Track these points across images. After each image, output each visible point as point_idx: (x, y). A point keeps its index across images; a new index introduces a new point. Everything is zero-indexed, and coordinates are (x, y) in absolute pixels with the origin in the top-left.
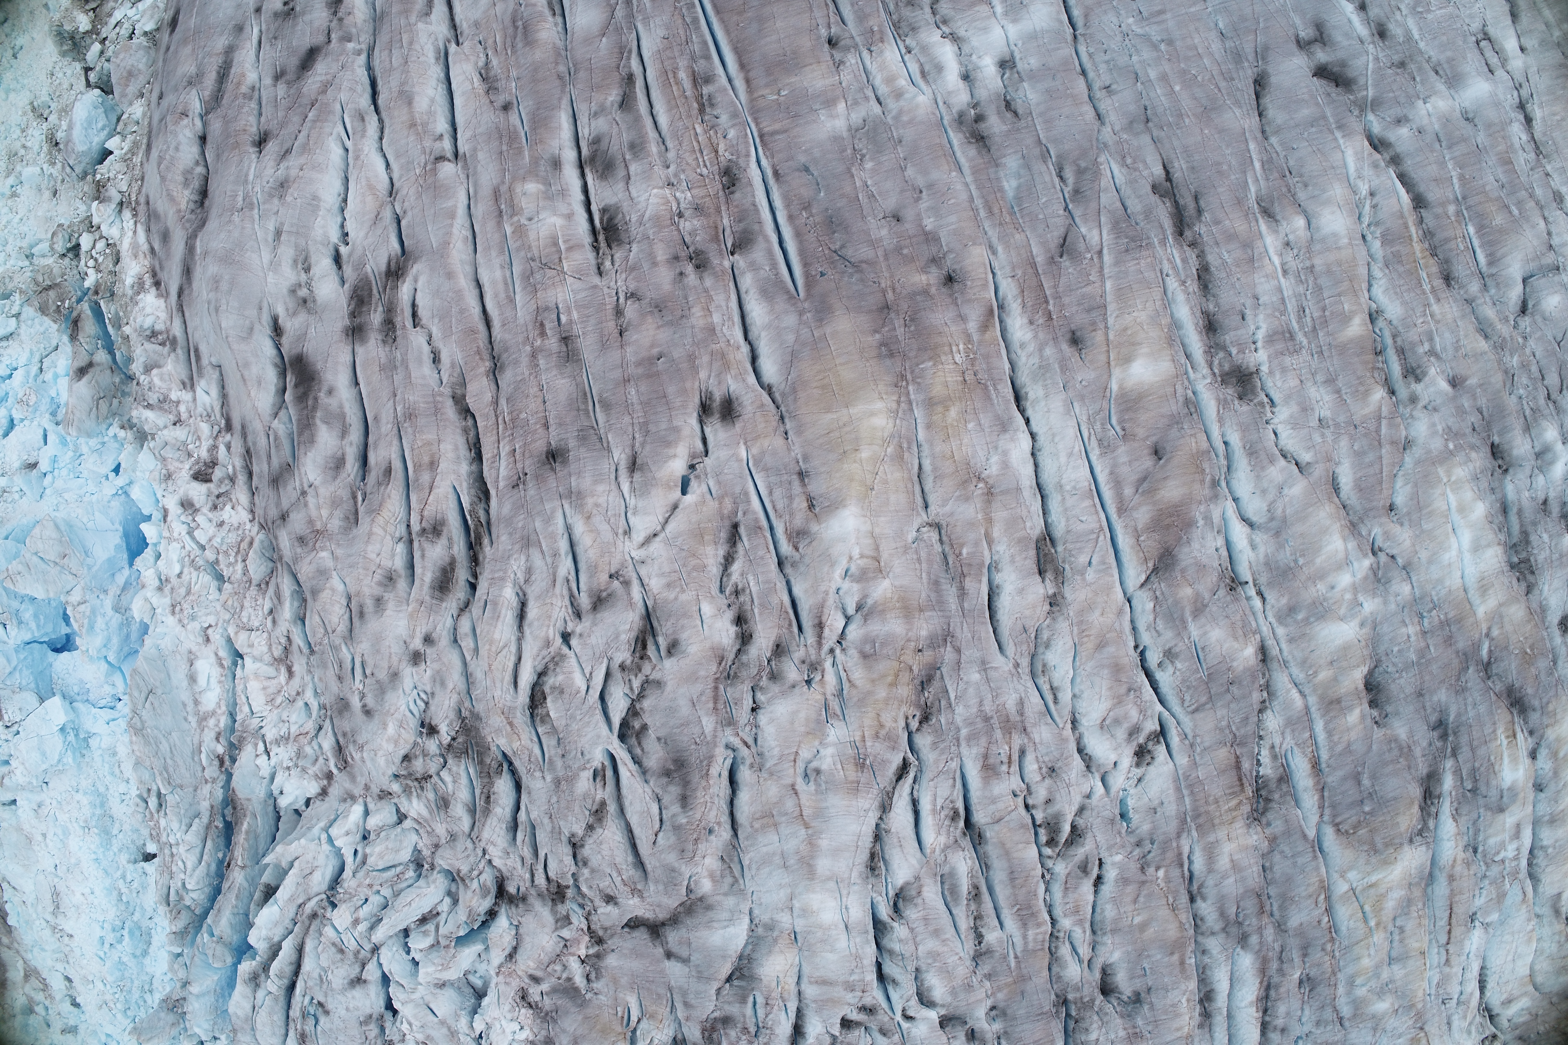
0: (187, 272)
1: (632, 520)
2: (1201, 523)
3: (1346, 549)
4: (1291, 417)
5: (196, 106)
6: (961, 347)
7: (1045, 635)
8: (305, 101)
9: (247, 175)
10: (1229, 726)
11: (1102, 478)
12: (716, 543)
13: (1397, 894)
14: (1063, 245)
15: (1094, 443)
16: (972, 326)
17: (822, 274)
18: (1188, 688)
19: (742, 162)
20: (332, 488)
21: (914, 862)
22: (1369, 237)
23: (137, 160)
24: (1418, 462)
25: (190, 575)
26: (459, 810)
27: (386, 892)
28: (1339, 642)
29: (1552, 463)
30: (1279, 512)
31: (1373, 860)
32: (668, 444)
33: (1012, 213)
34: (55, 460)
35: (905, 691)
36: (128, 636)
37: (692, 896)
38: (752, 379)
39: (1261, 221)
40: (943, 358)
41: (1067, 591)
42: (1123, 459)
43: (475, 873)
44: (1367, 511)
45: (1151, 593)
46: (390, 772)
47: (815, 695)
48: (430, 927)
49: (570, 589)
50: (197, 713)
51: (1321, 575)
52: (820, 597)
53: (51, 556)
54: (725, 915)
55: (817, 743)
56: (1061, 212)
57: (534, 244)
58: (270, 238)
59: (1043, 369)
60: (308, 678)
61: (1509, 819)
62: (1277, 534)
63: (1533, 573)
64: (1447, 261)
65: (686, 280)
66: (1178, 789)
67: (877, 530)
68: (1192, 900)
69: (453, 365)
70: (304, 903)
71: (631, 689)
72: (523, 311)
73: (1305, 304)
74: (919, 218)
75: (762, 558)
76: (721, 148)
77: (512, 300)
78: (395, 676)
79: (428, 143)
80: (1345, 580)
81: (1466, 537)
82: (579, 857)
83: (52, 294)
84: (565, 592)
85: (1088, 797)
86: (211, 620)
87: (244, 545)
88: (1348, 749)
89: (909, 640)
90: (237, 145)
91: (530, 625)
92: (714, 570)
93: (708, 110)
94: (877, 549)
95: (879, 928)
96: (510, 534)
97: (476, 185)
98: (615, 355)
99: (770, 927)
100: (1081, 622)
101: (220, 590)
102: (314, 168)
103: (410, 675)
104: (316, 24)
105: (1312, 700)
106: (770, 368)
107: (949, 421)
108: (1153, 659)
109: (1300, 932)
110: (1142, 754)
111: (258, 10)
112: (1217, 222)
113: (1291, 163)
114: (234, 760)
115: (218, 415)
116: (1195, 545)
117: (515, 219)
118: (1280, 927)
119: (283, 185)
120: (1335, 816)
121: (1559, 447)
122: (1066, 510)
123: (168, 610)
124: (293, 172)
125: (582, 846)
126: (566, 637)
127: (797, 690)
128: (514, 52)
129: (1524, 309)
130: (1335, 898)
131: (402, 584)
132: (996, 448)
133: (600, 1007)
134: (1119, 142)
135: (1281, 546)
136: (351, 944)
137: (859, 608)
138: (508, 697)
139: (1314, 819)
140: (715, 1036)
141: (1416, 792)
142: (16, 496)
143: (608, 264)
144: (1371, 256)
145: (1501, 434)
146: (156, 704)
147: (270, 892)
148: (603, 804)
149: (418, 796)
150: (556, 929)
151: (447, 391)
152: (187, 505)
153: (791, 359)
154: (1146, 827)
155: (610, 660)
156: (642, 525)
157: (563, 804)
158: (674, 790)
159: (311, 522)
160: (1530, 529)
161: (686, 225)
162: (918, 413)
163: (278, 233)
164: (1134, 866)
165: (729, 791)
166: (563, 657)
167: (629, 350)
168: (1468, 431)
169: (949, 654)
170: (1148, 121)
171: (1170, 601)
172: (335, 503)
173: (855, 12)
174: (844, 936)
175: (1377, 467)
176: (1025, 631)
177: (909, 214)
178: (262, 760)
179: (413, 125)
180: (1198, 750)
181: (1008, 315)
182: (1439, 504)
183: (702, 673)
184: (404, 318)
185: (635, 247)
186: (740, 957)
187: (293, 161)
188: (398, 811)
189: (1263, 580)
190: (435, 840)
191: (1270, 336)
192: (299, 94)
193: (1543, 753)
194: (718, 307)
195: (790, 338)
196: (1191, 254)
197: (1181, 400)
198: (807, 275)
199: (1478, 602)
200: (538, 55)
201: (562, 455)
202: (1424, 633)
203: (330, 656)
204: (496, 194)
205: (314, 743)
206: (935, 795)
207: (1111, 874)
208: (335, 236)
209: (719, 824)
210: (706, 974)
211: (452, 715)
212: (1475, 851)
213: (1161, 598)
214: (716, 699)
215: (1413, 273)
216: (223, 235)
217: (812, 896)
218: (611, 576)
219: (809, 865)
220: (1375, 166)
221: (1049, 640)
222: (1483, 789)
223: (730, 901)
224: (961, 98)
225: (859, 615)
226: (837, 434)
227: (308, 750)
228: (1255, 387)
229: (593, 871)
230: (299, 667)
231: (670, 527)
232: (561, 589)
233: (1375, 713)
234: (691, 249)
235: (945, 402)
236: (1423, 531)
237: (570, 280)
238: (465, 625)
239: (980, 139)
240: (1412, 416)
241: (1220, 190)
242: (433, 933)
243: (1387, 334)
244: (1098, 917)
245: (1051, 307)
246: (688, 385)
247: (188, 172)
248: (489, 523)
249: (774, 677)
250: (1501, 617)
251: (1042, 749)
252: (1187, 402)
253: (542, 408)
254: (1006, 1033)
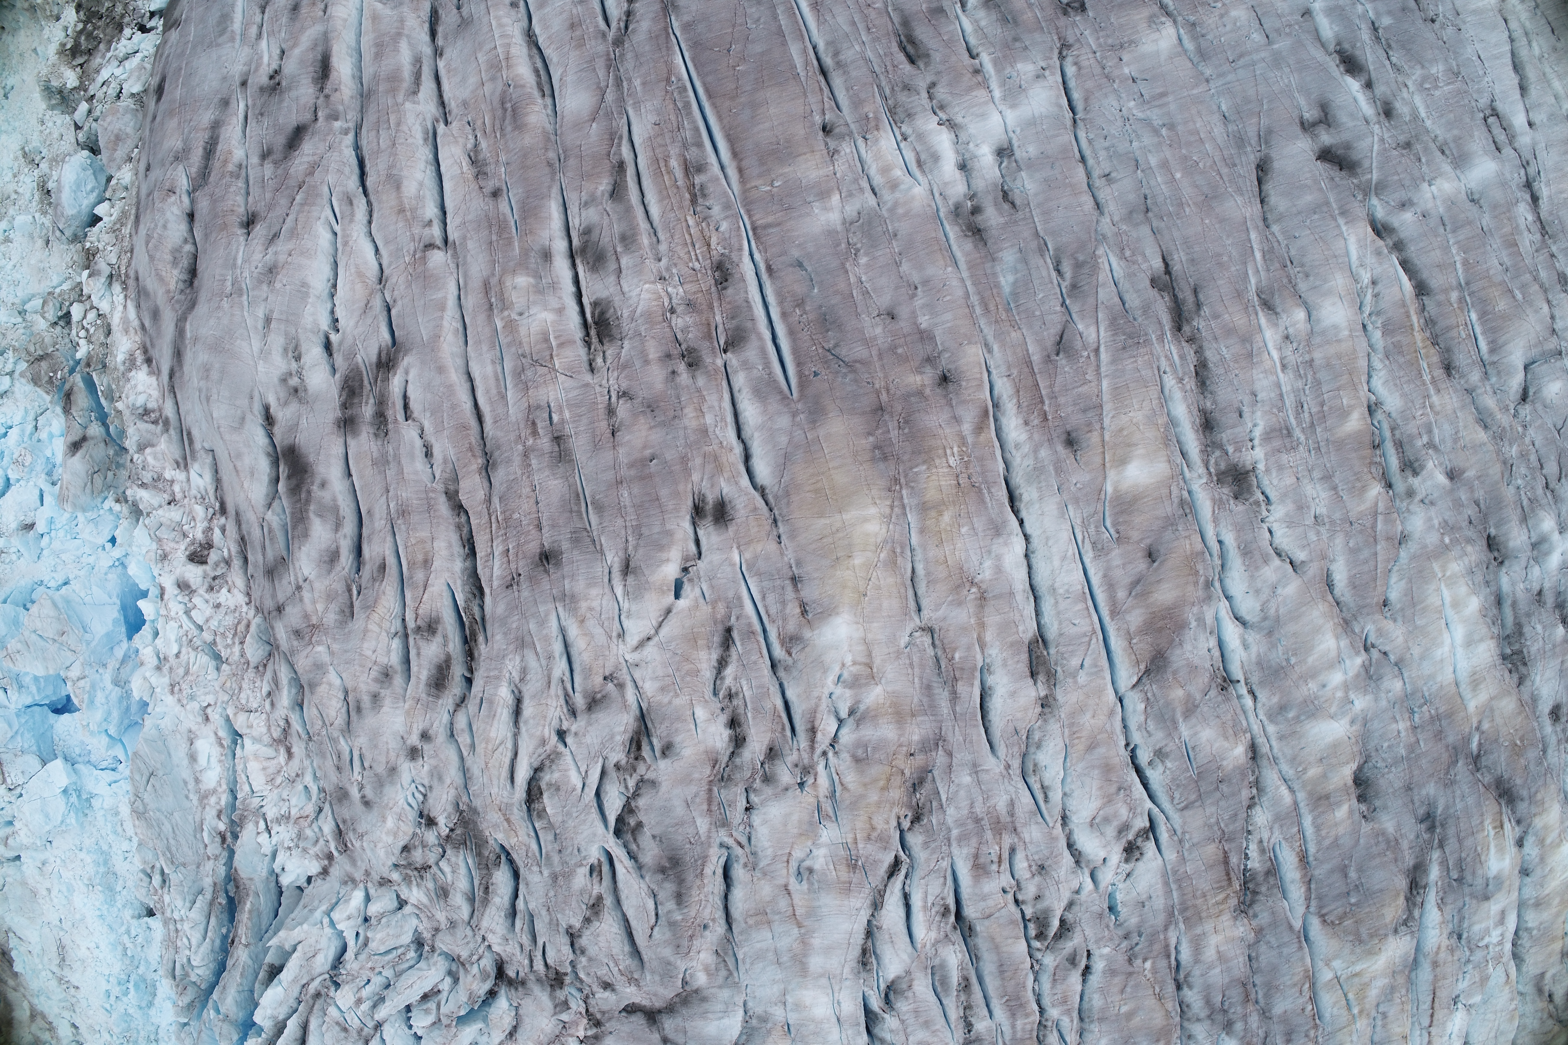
0: (178, 354)
1: (626, 623)
2: (1193, 624)
3: (1339, 647)
4: (1287, 515)
5: (183, 183)
6: (955, 449)
7: (1037, 736)
8: (292, 182)
9: (235, 259)
10: (1218, 823)
11: (1095, 580)
12: (709, 648)
13: (1381, 982)
14: (1059, 343)
15: (1088, 546)
16: (967, 428)
17: (816, 374)
18: (1178, 786)
19: (734, 256)
20: (327, 582)
21: (905, 957)
22: (1370, 327)
23: (126, 231)
24: (1413, 558)
25: (188, 654)
26: (458, 899)
27: (388, 973)
28: (1329, 739)
29: (1547, 553)
30: (1272, 611)
31: (1358, 950)
32: (661, 548)
33: (1008, 310)
34: (51, 521)
35: (897, 793)
36: (128, 709)
37: (688, 988)
38: (745, 481)
39: (1261, 314)
40: (937, 461)
41: (1059, 693)
42: (1117, 562)
43: (475, 957)
44: (1361, 608)
45: (1142, 695)
46: (390, 863)
47: (807, 798)
48: (432, 1005)
49: (565, 689)
50: (198, 791)
51: (1313, 674)
52: (813, 702)
53: (50, 633)
54: (720, 1007)
55: (809, 843)
56: (1058, 308)
57: (525, 340)
58: (260, 325)
59: (1038, 471)
60: (307, 763)
61: (1494, 907)
62: (1270, 633)
63: (1525, 664)
64: (1448, 350)
65: (678, 380)
66: (1166, 884)
67: (870, 636)
68: (1179, 987)
69: (445, 461)
70: (308, 984)
71: (627, 787)
72: (515, 409)
73: (1303, 399)
74: (914, 315)
75: (755, 663)
76: (714, 241)
77: (503, 397)
78: (393, 770)
79: (417, 230)
80: (1336, 678)
81: (1459, 632)
82: (577, 946)
83: (44, 365)
84: (560, 692)
85: (1077, 892)
86: (210, 699)
87: (241, 628)
88: (1335, 843)
89: (901, 746)
90: (224, 227)
91: (526, 722)
92: (708, 674)
93: (700, 200)
94: (870, 655)
95: (871, 1019)
96: (505, 634)
97: (466, 276)
98: (607, 456)
99: (764, 1019)
100: (1072, 725)
101: (218, 669)
102: (302, 253)
103: (407, 770)
104: (303, 101)
105: (1301, 796)
106: (763, 469)
107: (943, 526)
108: (1144, 757)
109: (1285, 1019)
110: (1131, 851)
111: (244, 84)
112: (1216, 316)
113: (1293, 252)
114: (236, 837)
115: (213, 499)
116: (1188, 647)
117: (506, 313)
118: (1265, 1014)
119: (272, 271)
120: (1321, 907)
121: (1556, 536)
122: (1058, 613)
123: (167, 689)
124: (282, 258)
125: (580, 936)
126: (561, 734)
127: (790, 793)
128: (503, 135)
129: (1524, 397)
130: (1319, 985)
131: (398, 680)
132: (989, 552)
134: (1118, 234)
135: (1273, 646)
136: (355, 1023)
137: (851, 713)
138: (505, 794)
139: (1300, 910)
141: (1402, 883)
142: (14, 557)
143: (599, 360)
144: (1371, 346)
145: (1497, 526)
146: (158, 787)
147: (275, 971)
148: (600, 898)
149: (418, 885)
150: (555, 1014)
151: (440, 487)
152: (183, 586)
153: (785, 461)
154: (1134, 921)
155: (605, 759)
156: (636, 629)
157: (560, 898)
158: (670, 887)
159: (306, 616)
160: (1524, 620)
161: (678, 322)
162: (912, 517)
163: (268, 321)
164: (1121, 958)
165: (723, 887)
166: (559, 755)
167: (621, 450)
168: (1465, 524)
169: (940, 758)
170: (1147, 210)
171: (1161, 702)
172: (330, 597)
173: (850, 97)
174: (836, 1030)
175: (1372, 563)
176: (1017, 732)
177: (903, 312)
178: (264, 838)
179: (401, 211)
180: (1187, 846)
181: (1003, 414)
182: (1433, 600)
183: (696, 776)
184: (395, 411)
185: (627, 345)
187: (282, 247)
188: (398, 896)
189: (1254, 679)
190: (435, 924)
191: (1267, 433)
192: (286, 175)
193: (1530, 841)
194: (711, 407)
195: (784, 440)
196: (1190, 351)
197: (1176, 501)
198: (800, 375)
199: (1469, 696)
200: (528, 140)
201: (556, 557)
202: (1415, 728)
203: (328, 747)
204: (486, 287)
205: (315, 826)
206: (926, 893)
207: (1099, 966)
208: (325, 323)
209: (714, 920)
211: (450, 808)
212: (1460, 937)
213: (1152, 699)
214: (710, 801)
215: (1413, 364)
216: (212, 322)
217: (805, 992)
218: (605, 678)
219: (801, 962)
220: (1378, 253)
221: (1040, 740)
222: (1469, 878)
223: (725, 994)
224: (958, 189)
225: (851, 720)
226: (830, 540)
227: (308, 832)
228: (1250, 486)
229: (590, 959)
230: (298, 749)
231: (664, 632)
232: (556, 689)
233: (1363, 807)
234: (684, 347)
235: (939, 507)
236: (1416, 627)
237: (561, 378)
238: (461, 721)
239: (976, 232)
240: (1408, 510)
241: (1220, 282)
242: (434, 1011)
243: (1386, 427)
244: (1085, 1006)
245: (1046, 408)
246: (681, 487)
247: (176, 251)
248: (483, 619)
249: (767, 779)
250: (1492, 710)
251: (1032, 848)
252: (1182, 503)
253: (534, 509)
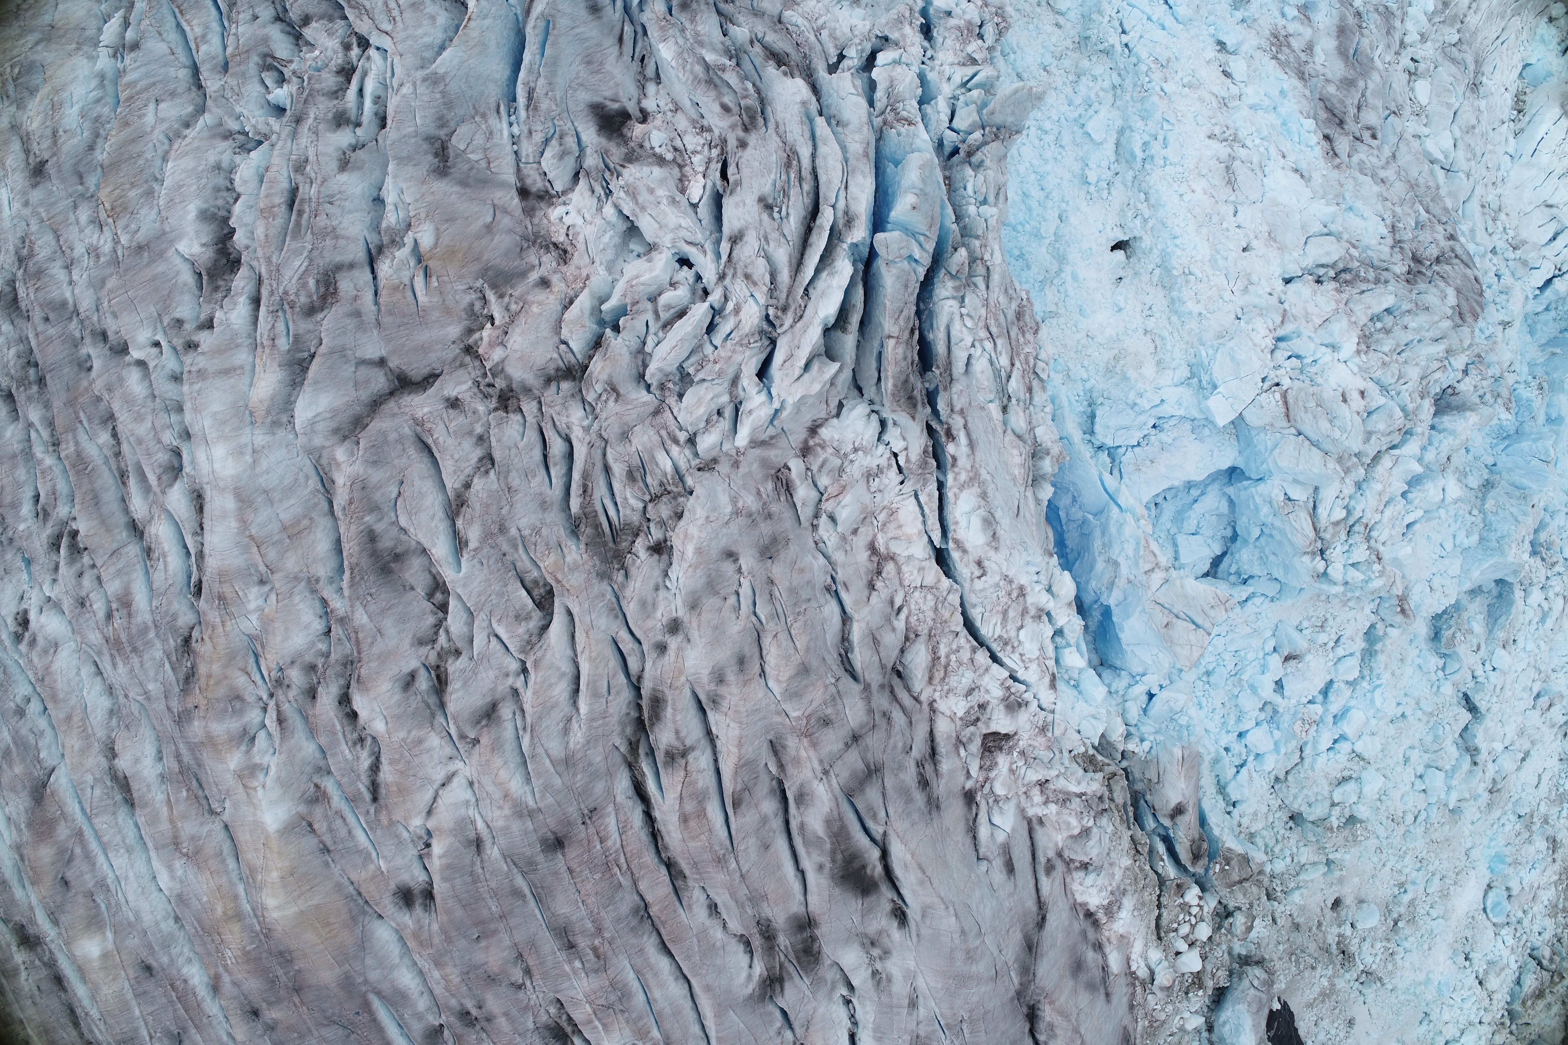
1: (468, 795)
2: (23, 826)
6: (229, 963)
7: (112, 725)
11: (102, 859)
12: (387, 784)
15: (112, 888)
16: (226, 979)
17: (358, 1015)
20: (802, 776)
21: (171, 503)
26: (618, 470)
32: (448, 867)
35: (202, 670)
37: (354, 439)
40: (240, 953)
42: (88, 877)
43: (604, 398)
45: (45, 765)
47: (273, 658)
48: (665, 316)
50: (982, 485)
54: (320, 427)
55: (265, 613)
57: (624, 1025)
58: (921, 1000)
59: (167, 945)
60: (837, 555)
65: (474, 1003)
67: (251, 811)
69: (693, 906)
71: (447, 632)
72: (622, 966)
75: (344, 775)
77: (639, 973)
78: (694, 605)
82: (485, 447)
85: (55, 581)
86: (978, 586)
87: (938, 676)
89: (205, 717)
92: (384, 760)
94: (247, 795)
96: (590, 764)
98: (520, 937)
99: (276, 424)
100: (87, 737)
103: (679, 609)
106: (388, 938)
107: (221, 903)
108: (36, 706)
110: (24, 622)
115: (982, 806)
116: (21, 809)
122: (120, 832)
123: (1028, 590)
125: (481, 460)
126: (524, 672)
127: (289, 661)
131: (702, 697)
132: (181, 882)
133: (461, 277)
137: (253, 739)
140: (322, 290)
143: (553, 1010)
149: (666, 474)
150: (503, 361)
151: (691, 883)
152: (1018, 705)
153: (363, 945)
154: (9, 556)
155: (470, 659)
158: (386, 543)
159: (814, 745)
162: (247, 908)
163: (913, 1004)
164: (10, 520)
166: (523, 651)
167: (509, 943)
169: (175, 705)
171: (28, 762)
172: (797, 761)
174: (207, 431)
176: (129, 728)
178: (898, 446)
181: (206, 983)
183: (374, 665)
184: (756, 942)
185: (531, 1026)
186: (302, 384)
188: (694, 450)
190: (658, 420)
191: (18, 974)
194: (438, 983)
195: (369, 961)
197: (61, 925)
198: (370, 1013)
201: (548, 847)
203: (786, 602)
206: (166, 571)
207: (26, 509)
208: (857, 1004)
210: (336, 356)
211: (633, 571)
213: (36, 763)
214: (358, 641)
216: (975, 999)
217: (235, 471)
218: (478, 742)
219: (242, 501)
221: (111, 718)
223: (318, 441)
225: (252, 733)
226: (304, 889)
227: (828, 480)
228: (17, 934)
229: (470, 433)
230: (855, 562)
231: (429, 795)
234: (478, 1028)
235: (228, 918)
237: (581, 998)
238: (633, 664)
242: (661, 308)
245: (174, 995)
246: (445, 918)
251: (91, 623)
252: (57, 923)
253: (579, 886)
254: (76, 346)
